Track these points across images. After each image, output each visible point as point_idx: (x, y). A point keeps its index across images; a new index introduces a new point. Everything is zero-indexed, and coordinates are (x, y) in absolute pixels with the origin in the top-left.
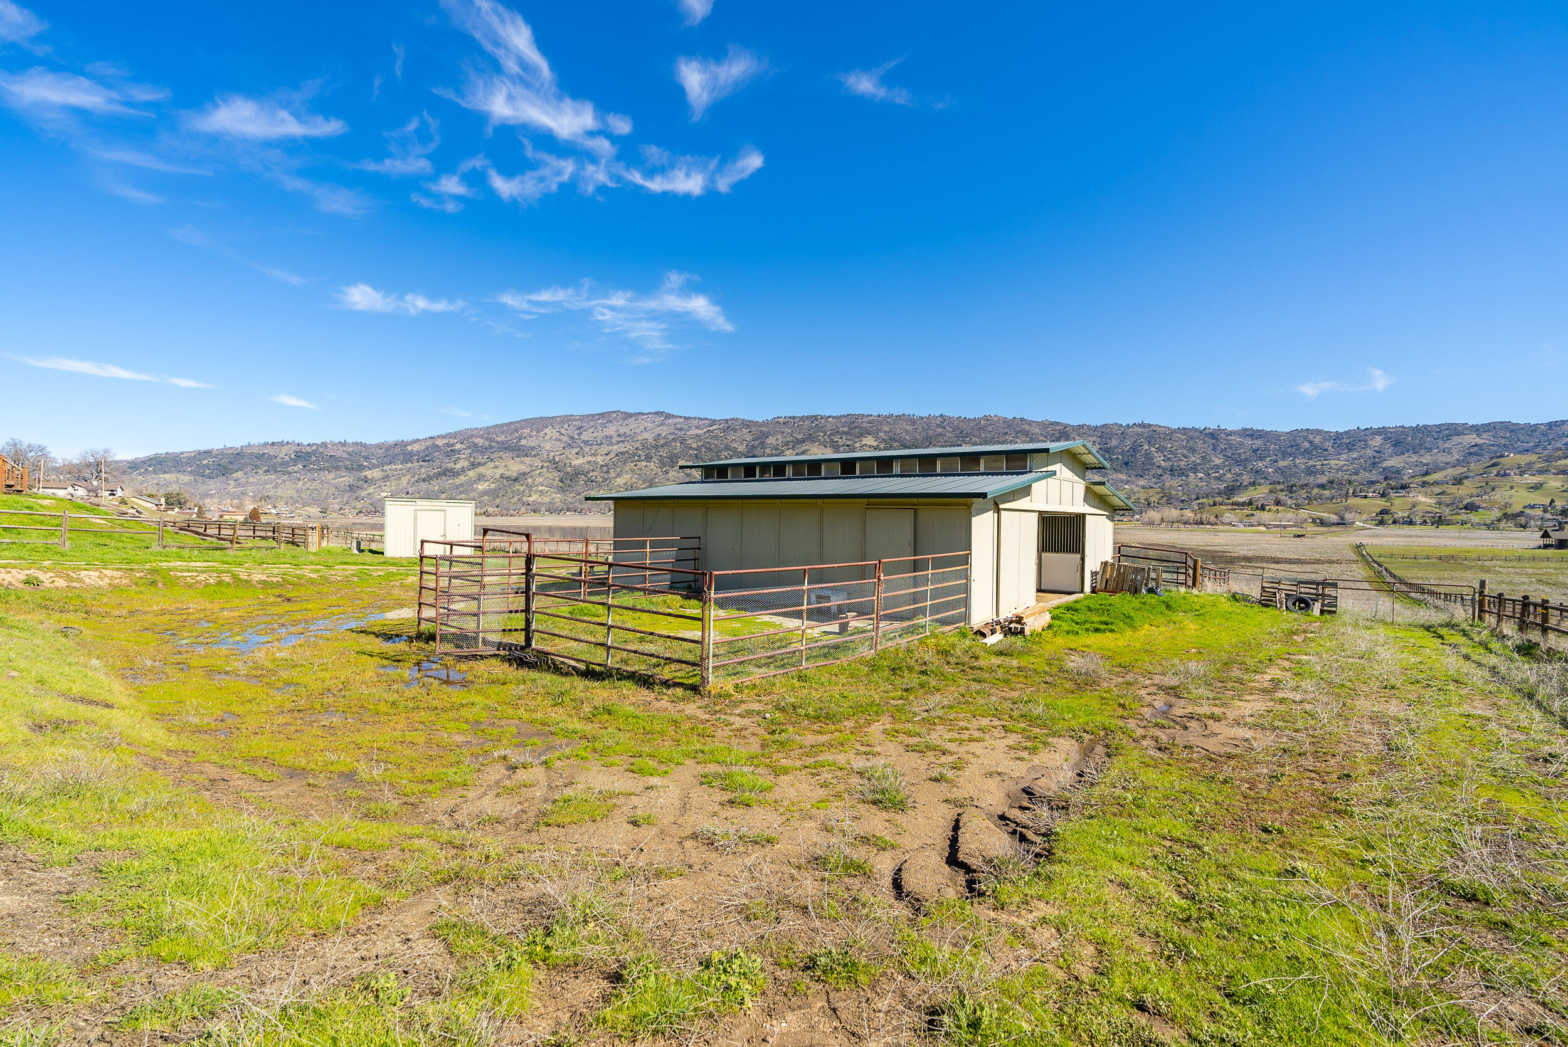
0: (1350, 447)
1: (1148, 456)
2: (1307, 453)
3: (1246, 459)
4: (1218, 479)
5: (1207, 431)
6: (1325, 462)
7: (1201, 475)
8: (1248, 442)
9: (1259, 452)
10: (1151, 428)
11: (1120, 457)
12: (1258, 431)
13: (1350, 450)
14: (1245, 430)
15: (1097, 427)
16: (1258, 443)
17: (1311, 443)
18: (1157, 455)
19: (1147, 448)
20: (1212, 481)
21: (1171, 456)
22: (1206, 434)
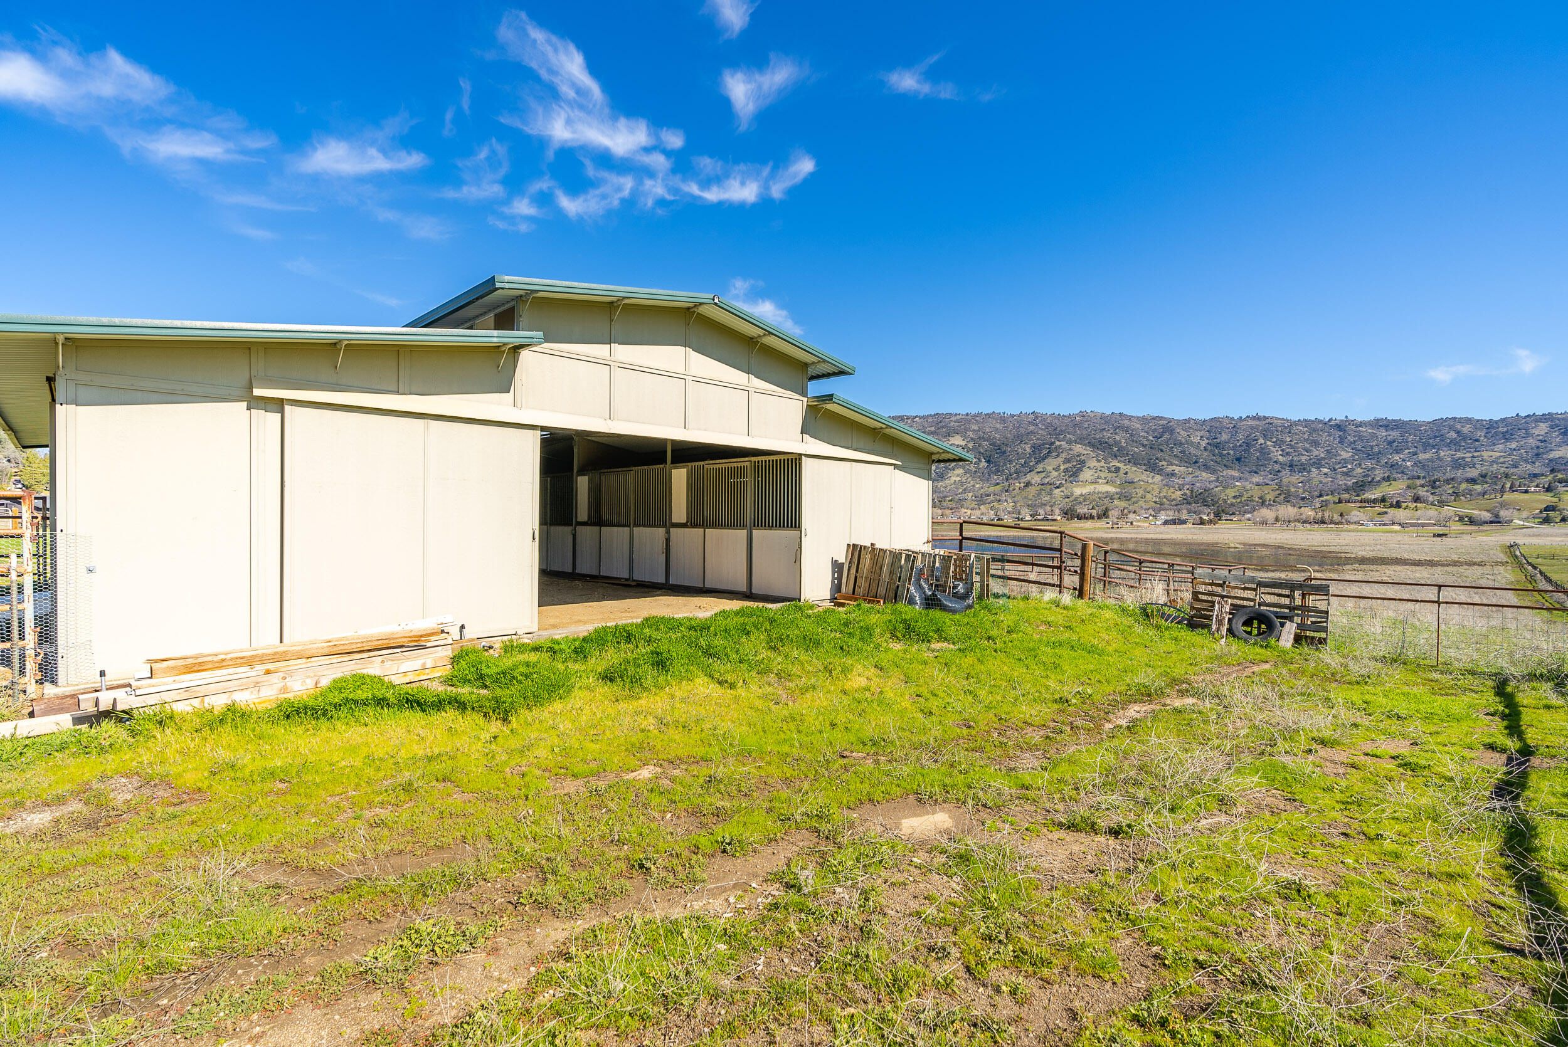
0: (1507, 437)
1: (1263, 451)
2: (1454, 444)
3: (1380, 453)
4: (1346, 474)
5: (1333, 423)
6: (1476, 454)
7: (1325, 470)
8: (1382, 433)
9: (1395, 444)
10: (1267, 421)
11: (1232, 452)
12: (1394, 421)
13: (1507, 440)
14: (1378, 420)
15: (1205, 421)
16: (1394, 434)
17: (1458, 432)
18: (1274, 450)
19: (1263, 442)
20: (1339, 476)
21: (1290, 450)
22: (1331, 426)
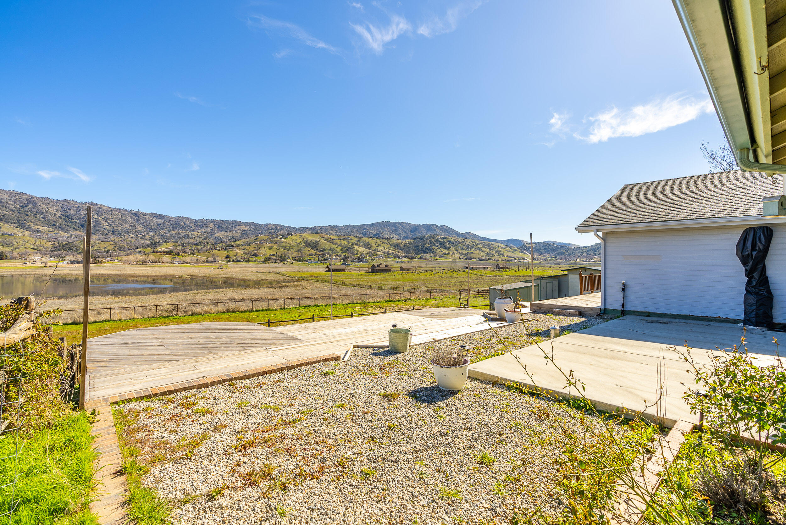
0: (201, 227)
1: (97, 222)
2: (183, 228)
3: (155, 229)
4: (142, 238)
5: (132, 212)
6: (192, 233)
7: (132, 235)
8: (155, 220)
9: (161, 225)
10: (98, 206)
11: (78, 221)
12: (160, 215)
13: (201, 228)
14: (153, 213)
15: (57, 201)
16: (160, 221)
17: (185, 223)
18: (104, 222)
19: (97, 217)
20: (139, 239)
21: (112, 223)
22: (132, 213)
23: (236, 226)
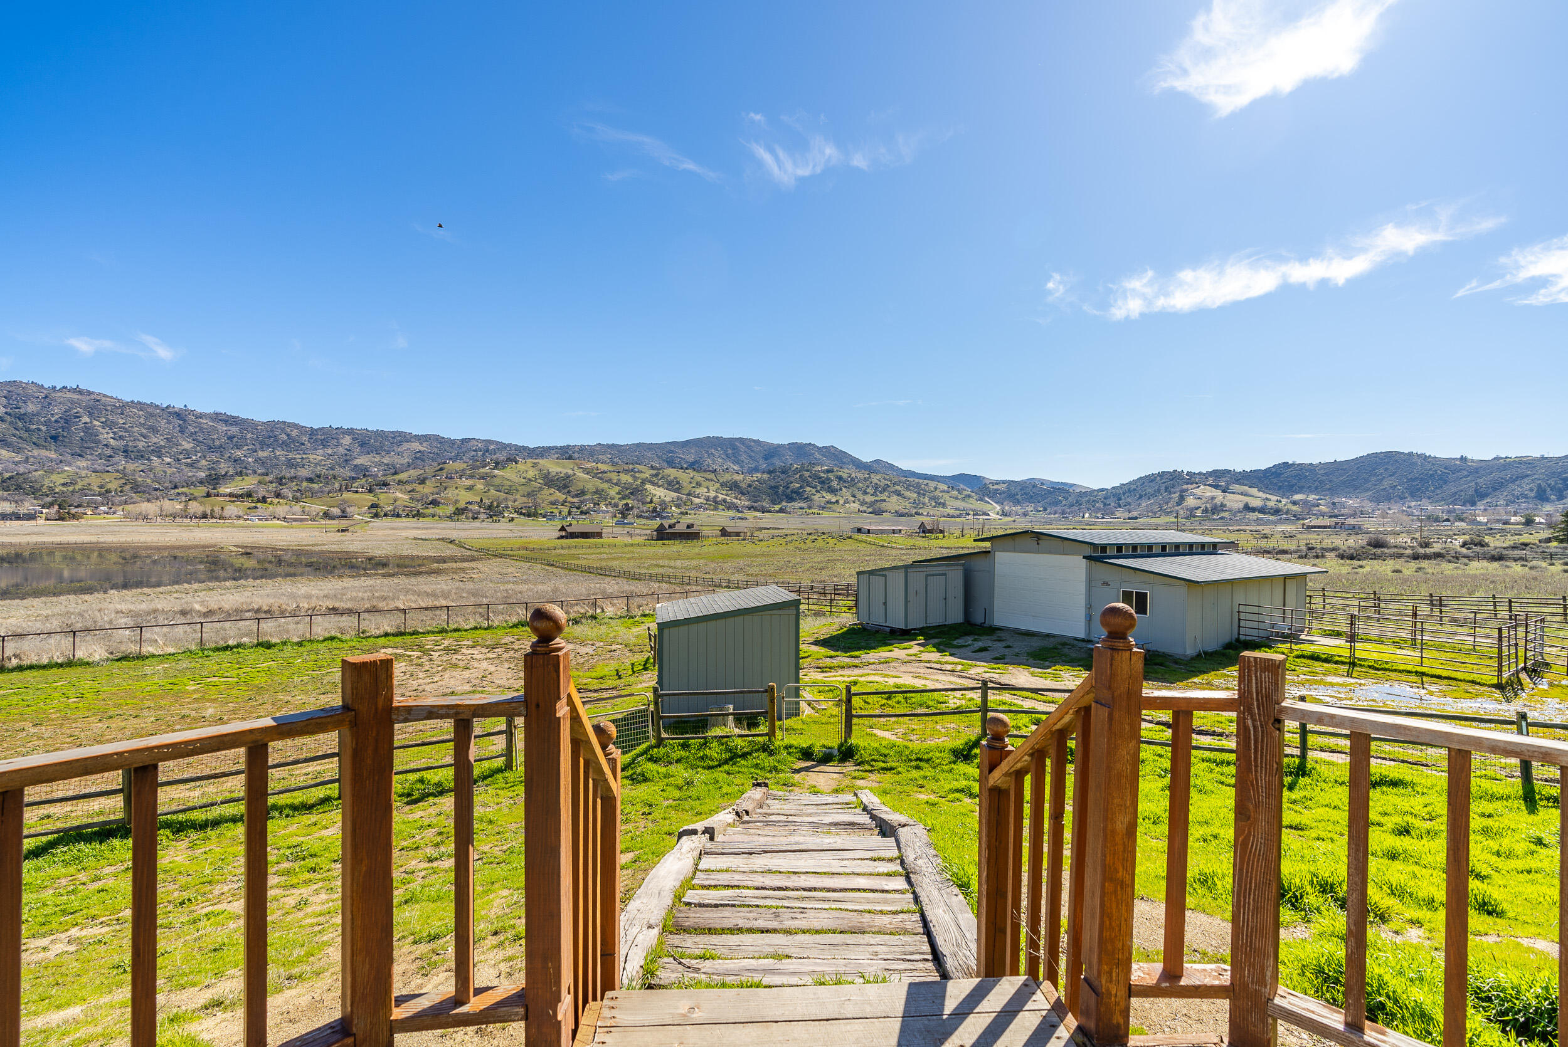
0: (325, 444)
1: (88, 430)
2: (284, 445)
3: (221, 446)
4: (191, 465)
5: (171, 410)
6: (304, 456)
7: (168, 460)
8: (222, 427)
9: (235, 439)
10: (92, 397)
11: (44, 428)
12: (234, 417)
13: (325, 446)
14: (217, 414)
16: (234, 430)
17: (288, 435)
18: (104, 431)
19: (88, 420)
20: (183, 467)
21: (124, 434)
22: (169, 413)
23: (400, 443)
